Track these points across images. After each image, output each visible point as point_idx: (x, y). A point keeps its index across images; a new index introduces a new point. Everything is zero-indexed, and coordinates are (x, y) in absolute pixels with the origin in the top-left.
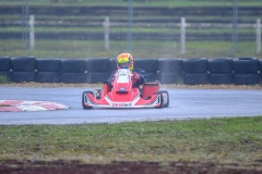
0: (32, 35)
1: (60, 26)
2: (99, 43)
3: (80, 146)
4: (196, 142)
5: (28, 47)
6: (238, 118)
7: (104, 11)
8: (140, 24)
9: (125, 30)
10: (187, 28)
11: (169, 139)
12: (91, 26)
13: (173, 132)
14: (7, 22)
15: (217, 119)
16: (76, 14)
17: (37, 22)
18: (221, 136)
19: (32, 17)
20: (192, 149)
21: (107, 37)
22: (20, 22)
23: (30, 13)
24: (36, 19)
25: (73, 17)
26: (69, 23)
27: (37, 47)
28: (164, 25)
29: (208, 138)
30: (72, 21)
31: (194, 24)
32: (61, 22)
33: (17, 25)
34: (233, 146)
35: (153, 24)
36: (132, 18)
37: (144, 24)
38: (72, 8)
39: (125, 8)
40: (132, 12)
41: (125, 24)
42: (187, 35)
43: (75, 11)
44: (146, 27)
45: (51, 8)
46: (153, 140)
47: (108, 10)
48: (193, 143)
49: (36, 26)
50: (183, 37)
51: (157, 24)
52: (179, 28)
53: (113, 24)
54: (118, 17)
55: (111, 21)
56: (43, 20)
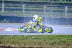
0: (24, 10)
1: (32, 7)
2: (42, 13)
3: (13, 42)
4: (48, 42)
5: (22, 13)
6: (63, 35)
7: (44, 3)
8: (54, 7)
9: (50, 9)
10: (67, 9)
11: (40, 41)
12: (41, 8)
13: (42, 38)
14: (17, 6)
15: (57, 35)
16: (37, 4)
17: (25, 6)
18: (56, 40)
19: (24, 5)
20: (46, 44)
21: (45, 11)
22: (20, 6)
23: (23, 4)
24: (25, 5)
25: (36, 5)
26: (34, 7)
27: (25, 13)
28: (61, 8)
29: (52, 41)
30: (35, 6)
31: (69, 8)
32: (32, 6)
33: (20, 7)
34: (59, 43)
35: (58, 8)
36: (52, 6)
37: (55, 8)
38: (36, 2)
39: (50, 3)
40: (52, 4)
41: (50, 7)
42: (67, 11)
43: (36, 3)
44: (56, 8)
45: (30, 2)
46: (35, 41)
47: (46, 3)
48: (47, 42)
49: (25, 7)
50: (66, 12)
51: (59, 8)
52: (65, 9)
53: (47, 7)
54: (48, 5)
55: (46, 6)
56: (27, 5)
